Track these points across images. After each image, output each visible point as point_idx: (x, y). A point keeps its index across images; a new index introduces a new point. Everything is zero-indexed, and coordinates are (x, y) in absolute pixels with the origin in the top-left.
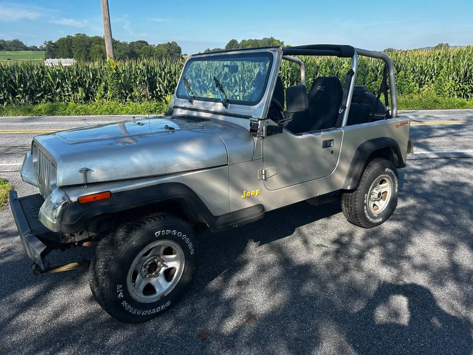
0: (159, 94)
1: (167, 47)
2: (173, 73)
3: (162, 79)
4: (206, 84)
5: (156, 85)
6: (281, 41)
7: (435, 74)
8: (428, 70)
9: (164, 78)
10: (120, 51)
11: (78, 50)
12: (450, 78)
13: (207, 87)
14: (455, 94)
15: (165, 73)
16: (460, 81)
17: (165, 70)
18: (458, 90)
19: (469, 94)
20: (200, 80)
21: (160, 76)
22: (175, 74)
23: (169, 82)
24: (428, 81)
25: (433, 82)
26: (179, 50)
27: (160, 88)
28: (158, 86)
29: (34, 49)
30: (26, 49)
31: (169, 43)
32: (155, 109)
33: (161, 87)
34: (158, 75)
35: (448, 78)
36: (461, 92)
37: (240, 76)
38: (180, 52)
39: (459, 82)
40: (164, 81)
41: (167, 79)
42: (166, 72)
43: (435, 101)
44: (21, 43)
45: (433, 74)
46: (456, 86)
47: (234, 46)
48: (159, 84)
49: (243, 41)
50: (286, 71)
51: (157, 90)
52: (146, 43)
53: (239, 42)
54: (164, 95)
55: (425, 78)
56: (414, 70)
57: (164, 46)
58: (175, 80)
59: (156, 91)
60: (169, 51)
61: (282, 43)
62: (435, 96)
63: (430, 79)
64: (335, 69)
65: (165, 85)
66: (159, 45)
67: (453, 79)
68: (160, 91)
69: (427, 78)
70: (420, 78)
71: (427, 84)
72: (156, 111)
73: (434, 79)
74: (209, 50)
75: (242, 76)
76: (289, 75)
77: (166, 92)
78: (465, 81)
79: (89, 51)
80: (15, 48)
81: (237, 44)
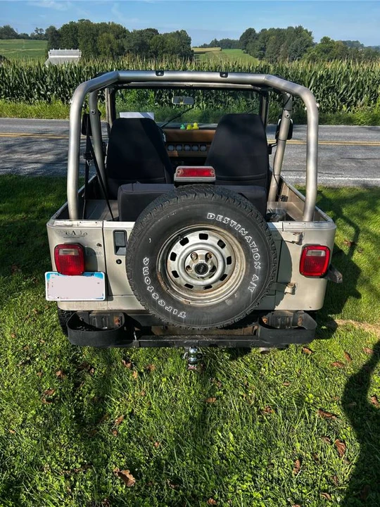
6: (309, 31)
10: (129, 41)
11: (84, 40)
29: (25, 37)
30: (18, 37)
31: (177, 32)
38: (189, 43)
44: (12, 30)
47: (251, 36)
49: (263, 30)
52: (155, 31)
53: (258, 31)
74: (216, 41)
79: (95, 41)
80: (6, 36)
81: (255, 34)
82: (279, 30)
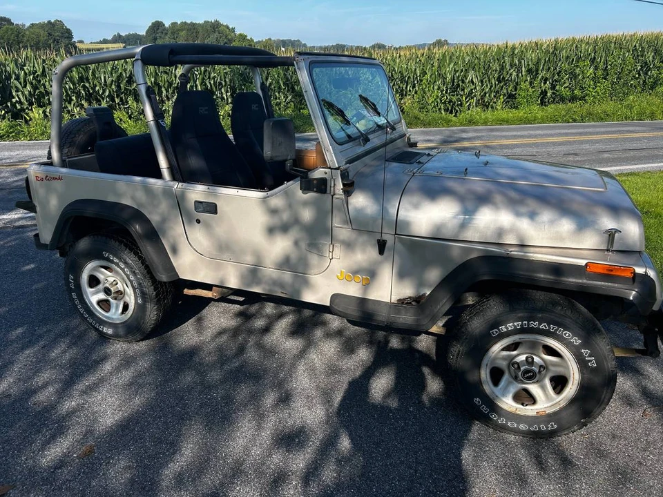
0: (19, 107)
1: (46, 30)
2: (39, 73)
3: (20, 83)
4: (98, 90)
5: (11, 93)
6: (231, 27)
7: (418, 82)
8: (409, 77)
9: (25, 81)
12: (436, 87)
13: (101, 96)
14: (442, 107)
15: (25, 72)
16: (447, 90)
17: (25, 68)
18: (445, 103)
19: (457, 108)
20: (87, 85)
21: (18, 78)
22: (44, 74)
23: (35, 88)
24: (410, 91)
25: (416, 93)
26: (68, 34)
27: (19, 98)
28: (14, 94)
31: (49, 22)
32: (7, 132)
33: (21, 96)
34: (14, 76)
35: (433, 87)
36: (448, 105)
37: (153, 80)
38: (70, 37)
39: (446, 92)
40: (25, 86)
41: (31, 83)
42: (27, 71)
43: (416, 118)
45: (416, 82)
46: (443, 97)
47: (159, 31)
48: (17, 91)
49: (172, 24)
50: (222, 74)
51: (14, 100)
52: (8, 21)
53: (167, 25)
54: (27, 108)
55: (406, 88)
56: (392, 76)
57: (42, 26)
58: (44, 85)
59: (11, 102)
60: (50, 34)
61: (233, 30)
62: (416, 112)
63: (413, 88)
64: (291, 73)
65: (27, 93)
66: (32, 24)
67: (439, 88)
68: (20, 102)
69: (409, 86)
70: (400, 87)
71: (409, 95)
72: (9, 136)
73: (417, 88)
74: (119, 36)
75: (155, 79)
76: (227, 80)
77: (31, 104)
78: (453, 92)
81: (165, 29)
82: (193, 25)
